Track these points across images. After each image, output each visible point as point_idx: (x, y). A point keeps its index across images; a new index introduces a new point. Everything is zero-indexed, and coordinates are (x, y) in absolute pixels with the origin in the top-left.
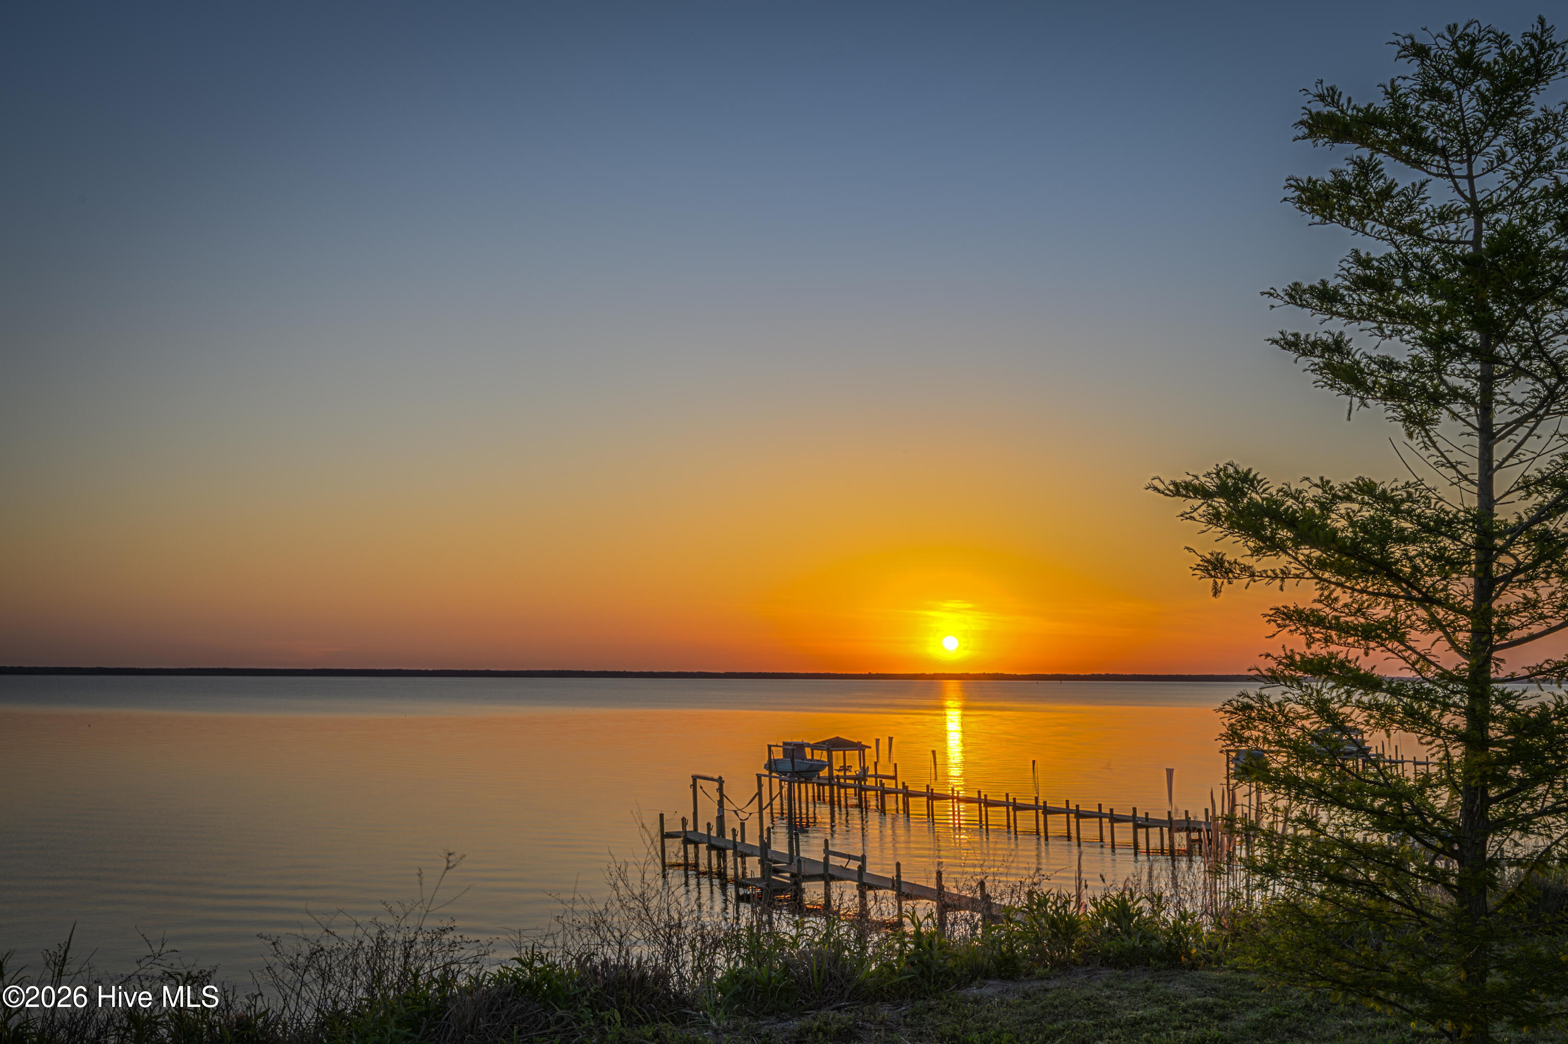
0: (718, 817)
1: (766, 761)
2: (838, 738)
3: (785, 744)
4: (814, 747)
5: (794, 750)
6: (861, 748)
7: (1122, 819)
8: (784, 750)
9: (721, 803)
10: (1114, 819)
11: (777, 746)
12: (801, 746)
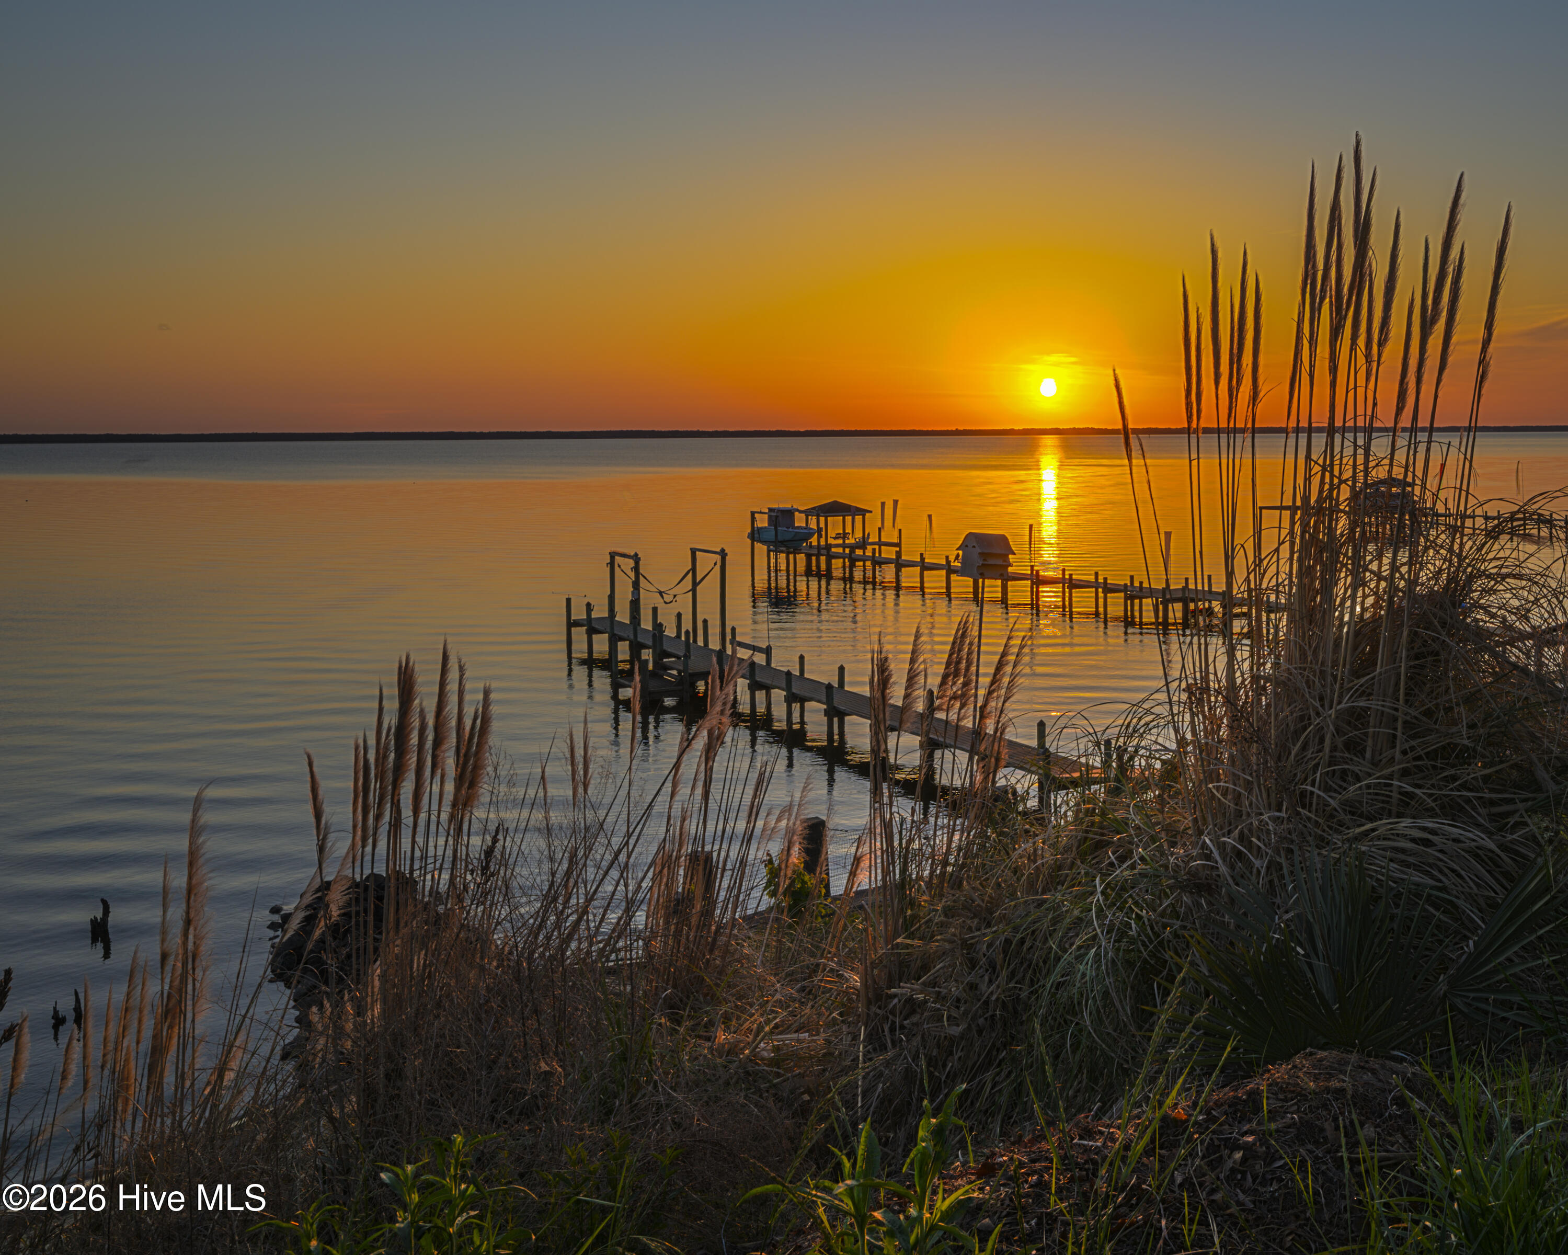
0: (632, 602)
1: (749, 530)
2: (835, 502)
3: (771, 510)
4: (808, 513)
5: (782, 517)
6: (863, 512)
7: (1114, 589)
8: (770, 517)
9: (636, 584)
10: (1108, 589)
11: (761, 513)
12: (789, 514)
